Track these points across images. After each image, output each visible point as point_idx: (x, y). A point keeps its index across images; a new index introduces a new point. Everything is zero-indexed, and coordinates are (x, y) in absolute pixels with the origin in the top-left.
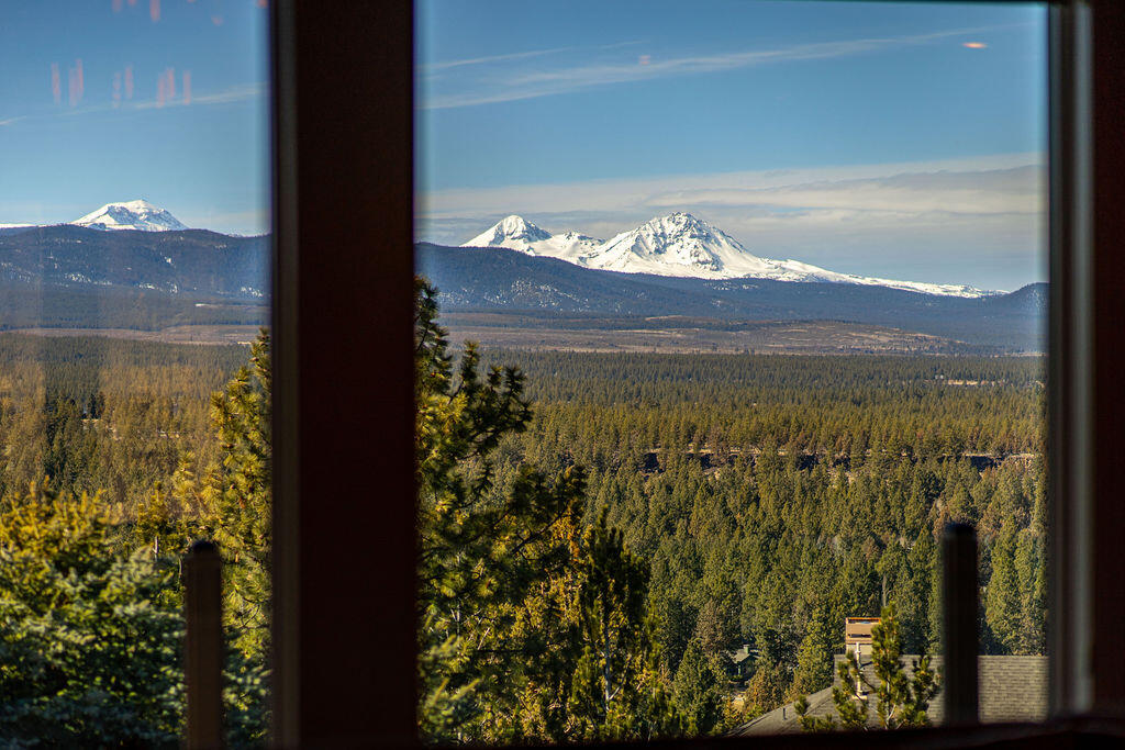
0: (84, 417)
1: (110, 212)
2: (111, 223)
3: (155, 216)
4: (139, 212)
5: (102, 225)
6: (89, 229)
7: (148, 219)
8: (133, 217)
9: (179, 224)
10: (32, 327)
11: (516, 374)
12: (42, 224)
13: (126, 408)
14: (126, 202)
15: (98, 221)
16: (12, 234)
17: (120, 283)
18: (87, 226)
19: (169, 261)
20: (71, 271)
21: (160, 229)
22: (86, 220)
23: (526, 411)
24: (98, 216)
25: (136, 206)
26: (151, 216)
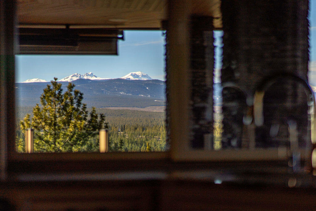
0: (119, 131)
1: (132, 75)
2: (132, 78)
3: (144, 76)
4: (139, 75)
5: (129, 78)
6: (126, 80)
7: (142, 77)
8: (138, 76)
9: (150, 78)
10: (110, 107)
11: (103, 116)
12: (113, 78)
13: (130, 129)
14: (136, 72)
15: (128, 77)
16: (105, 81)
17: (134, 94)
18: (125, 79)
19: (147, 88)
20: (120, 91)
21: (145, 79)
22: (125, 77)
23: (107, 126)
24: (128, 76)
25: (138, 73)
26: (143, 76)
